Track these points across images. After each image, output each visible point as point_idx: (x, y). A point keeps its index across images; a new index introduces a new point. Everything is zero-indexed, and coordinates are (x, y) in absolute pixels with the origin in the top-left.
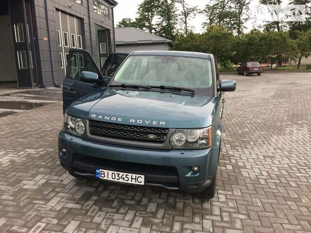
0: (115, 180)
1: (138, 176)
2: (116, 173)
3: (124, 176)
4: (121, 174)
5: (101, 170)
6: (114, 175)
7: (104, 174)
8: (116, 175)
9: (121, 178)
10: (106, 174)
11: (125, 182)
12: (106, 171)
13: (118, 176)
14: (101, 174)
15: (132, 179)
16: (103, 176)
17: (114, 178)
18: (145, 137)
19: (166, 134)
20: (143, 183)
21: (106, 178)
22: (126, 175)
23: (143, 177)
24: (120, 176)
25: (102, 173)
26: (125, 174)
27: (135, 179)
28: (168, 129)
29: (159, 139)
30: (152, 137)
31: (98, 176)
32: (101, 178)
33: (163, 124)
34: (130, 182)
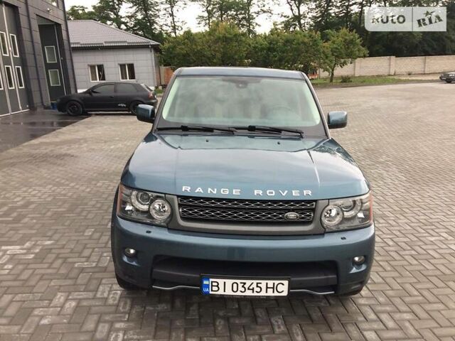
0: (239, 293)
1: (277, 282)
2: (238, 281)
3: (254, 286)
4: (248, 282)
5: (211, 280)
6: (235, 285)
7: (217, 286)
8: (240, 285)
9: (249, 289)
10: (221, 286)
11: (255, 294)
12: (221, 281)
13: (243, 286)
14: (212, 286)
15: (267, 288)
16: (216, 288)
17: (235, 289)
18: (281, 218)
19: (313, 210)
20: (285, 294)
21: (221, 292)
22: (257, 283)
23: (286, 283)
24: (246, 286)
25: (214, 284)
26: (255, 282)
27: (273, 288)
28: (316, 201)
29: (303, 218)
30: (292, 215)
31: (205, 290)
32: (211, 292)
33: (308, 194)
34: (263, 293)
